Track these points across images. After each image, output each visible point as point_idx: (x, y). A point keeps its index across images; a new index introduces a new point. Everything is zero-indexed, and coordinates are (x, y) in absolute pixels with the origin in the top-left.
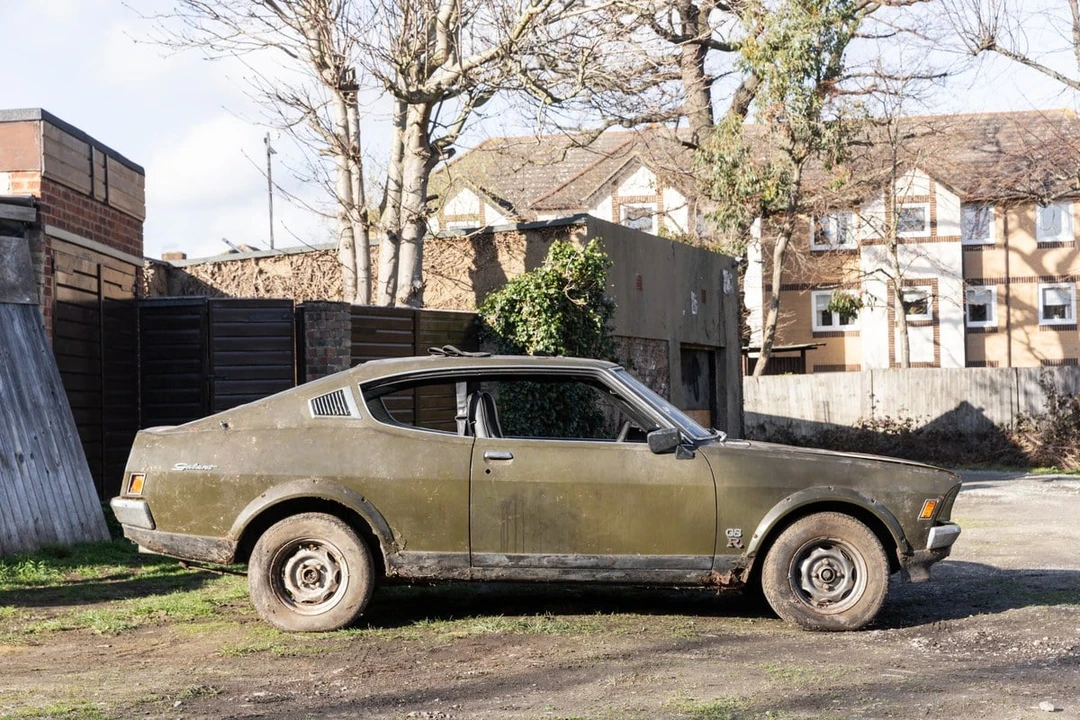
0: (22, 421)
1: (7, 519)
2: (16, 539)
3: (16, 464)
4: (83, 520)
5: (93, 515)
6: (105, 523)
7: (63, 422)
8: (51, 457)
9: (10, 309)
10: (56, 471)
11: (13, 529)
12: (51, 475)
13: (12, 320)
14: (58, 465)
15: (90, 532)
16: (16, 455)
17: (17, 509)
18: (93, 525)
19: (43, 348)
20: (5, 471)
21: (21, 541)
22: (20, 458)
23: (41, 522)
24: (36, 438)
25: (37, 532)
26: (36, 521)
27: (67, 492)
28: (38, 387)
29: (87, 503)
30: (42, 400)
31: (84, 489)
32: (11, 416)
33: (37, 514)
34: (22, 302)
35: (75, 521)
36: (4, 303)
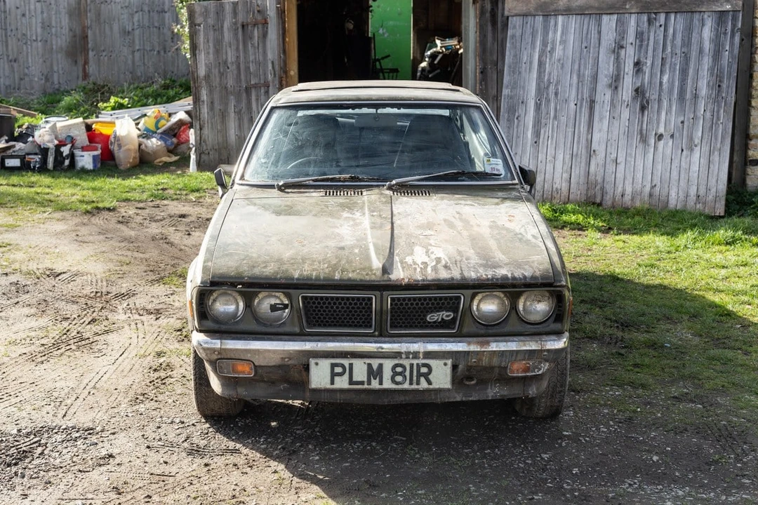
0: (674, 108)
1: (627, 182)
2: (627, 198)
3: (653, 141)
4: (702, 192)
5: (713, 190)
6: (724, 198)
7: (718, 112)
8: (691, 139)
9: (706, 16)
10: (692, 150)
11: (629, 190)
12: (684, 152)
13: (703, 25)
14: (696, 146)
15: (705, 203)
16: (656, 134)
17: (639, 175)
18: (710, 197)
19: (727, 48)
20: (641, 146)
21: (632, 200)
22: (660, 137)
23: (657, 189)
24: (682, 122)
25: (651, 195)
26: (653, 187)
27: (695, 168)
28: (705, 81)
29: (712, 182)
30: (704, 91)
31: (714, 168)
32: (665, 103)
33: (657, 181)
34: (720, 9)
35: (693, 192)
36: (701, 12)
